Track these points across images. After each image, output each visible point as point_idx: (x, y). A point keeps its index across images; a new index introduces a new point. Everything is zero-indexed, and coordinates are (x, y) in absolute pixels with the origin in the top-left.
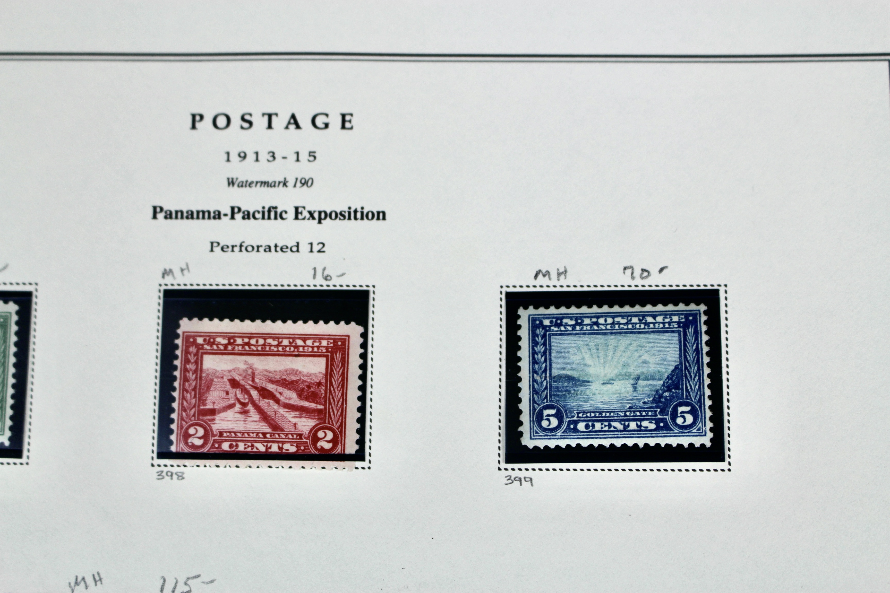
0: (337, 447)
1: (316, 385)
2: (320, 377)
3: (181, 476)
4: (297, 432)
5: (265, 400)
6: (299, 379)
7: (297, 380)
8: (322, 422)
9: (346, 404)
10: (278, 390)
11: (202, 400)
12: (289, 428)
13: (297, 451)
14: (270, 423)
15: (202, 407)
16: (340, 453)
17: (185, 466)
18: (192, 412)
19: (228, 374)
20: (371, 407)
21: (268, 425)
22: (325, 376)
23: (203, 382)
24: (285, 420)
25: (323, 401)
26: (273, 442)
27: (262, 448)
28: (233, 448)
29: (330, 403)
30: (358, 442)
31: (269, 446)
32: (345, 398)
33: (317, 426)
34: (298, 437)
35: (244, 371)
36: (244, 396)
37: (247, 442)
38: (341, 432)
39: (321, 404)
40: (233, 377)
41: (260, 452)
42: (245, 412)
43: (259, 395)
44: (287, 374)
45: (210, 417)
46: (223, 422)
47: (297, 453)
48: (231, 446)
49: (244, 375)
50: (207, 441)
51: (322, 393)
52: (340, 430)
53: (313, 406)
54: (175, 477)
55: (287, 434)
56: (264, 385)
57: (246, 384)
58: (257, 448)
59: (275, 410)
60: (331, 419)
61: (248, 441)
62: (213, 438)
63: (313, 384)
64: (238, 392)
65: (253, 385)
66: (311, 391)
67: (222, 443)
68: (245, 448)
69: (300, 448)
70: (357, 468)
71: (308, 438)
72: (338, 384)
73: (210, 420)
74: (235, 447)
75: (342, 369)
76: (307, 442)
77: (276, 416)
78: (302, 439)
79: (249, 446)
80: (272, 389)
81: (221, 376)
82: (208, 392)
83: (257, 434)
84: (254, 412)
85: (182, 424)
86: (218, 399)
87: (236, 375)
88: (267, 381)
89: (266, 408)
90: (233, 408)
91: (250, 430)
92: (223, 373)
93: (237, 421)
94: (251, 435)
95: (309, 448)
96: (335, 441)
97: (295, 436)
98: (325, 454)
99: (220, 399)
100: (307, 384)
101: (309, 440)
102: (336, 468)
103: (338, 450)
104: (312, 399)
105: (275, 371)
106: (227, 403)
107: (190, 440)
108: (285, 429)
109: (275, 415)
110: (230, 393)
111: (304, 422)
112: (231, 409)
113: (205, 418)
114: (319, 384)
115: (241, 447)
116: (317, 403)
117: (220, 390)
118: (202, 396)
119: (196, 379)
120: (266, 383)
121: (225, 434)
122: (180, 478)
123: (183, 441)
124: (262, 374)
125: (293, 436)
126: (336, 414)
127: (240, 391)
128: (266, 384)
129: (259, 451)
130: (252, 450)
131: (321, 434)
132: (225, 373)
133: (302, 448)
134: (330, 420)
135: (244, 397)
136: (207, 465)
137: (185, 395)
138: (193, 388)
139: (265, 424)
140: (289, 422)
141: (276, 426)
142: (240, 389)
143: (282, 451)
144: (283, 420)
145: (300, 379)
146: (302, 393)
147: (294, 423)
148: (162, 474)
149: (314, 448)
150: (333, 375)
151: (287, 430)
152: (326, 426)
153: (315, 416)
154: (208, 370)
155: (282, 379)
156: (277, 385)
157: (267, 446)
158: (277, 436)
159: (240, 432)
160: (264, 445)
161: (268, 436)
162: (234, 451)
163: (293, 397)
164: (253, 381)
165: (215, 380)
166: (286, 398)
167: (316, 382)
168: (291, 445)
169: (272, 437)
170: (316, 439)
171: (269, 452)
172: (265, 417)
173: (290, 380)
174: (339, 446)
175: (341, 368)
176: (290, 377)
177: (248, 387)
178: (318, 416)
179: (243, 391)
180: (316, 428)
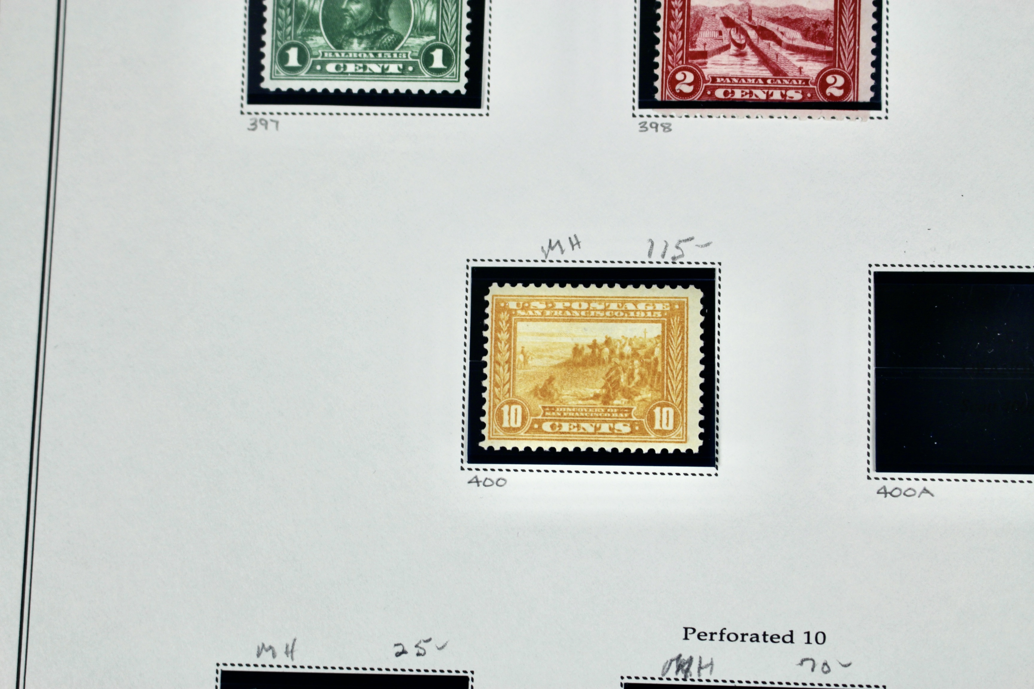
0: (849, 94)
1: (823, 24)
2: (828, 15)
3: (667, 128)
4: (802, 77)
5: (764, 41)
6: (803, 17)
7: (802, 18)
8: (832, 66)
9: (859, 45)
10: (779, 29)
11: (691, 42)
12: (793, 73)
13: (803, 98)
14: (771, 67)
15: (690, 50)
16: (853, 100)
17: (672, 116)
18: (680, 55)
19: (721, 12)
20: (887, 49)
21: (768, 69)
22: (833, 14)
23: (692, 21)
24: (788, 64)
25: (832, 42)
26: (775, 88)
27: (761, 95)
28: (728, 95)
29: (840, 44)
30: (872, 88)
31: (770, 92)
32: (857, 38)
33: (825, 71)
34: (804, 83)
35: (739, 8)
36: (740, 36)
37: (744, 89)
38: (853, 77)
39: (830, 46)
40: (727, 15)
41: (760, 99)
42: (741, 54)
43: (757, 35)
44: (790, 11)
45: (700, 61)
46: (716, 66)
47: (803, 101)
48: (726, 93)
49: (739, 12)
50: (698, 87)
51: (831, 34)
52: (852, 74)
53: (821, 47)
54: (660, 129)
55: (791, 80)
56: (762, 24)
57: (741, 22)
58: (756, 96)
59: (777, 53)
60: (842, 62)
61: (746, 88)
62: (705, 85)
63: (821, 22)
64: (732, 32)
65: (750, 23)
66: (818, 31)
67: (715, 90)
68: (742, 96)
69: (807, 95)
70: (872, 118)
71: (815, 84)
72: (849, 23)
73: (700, 64)
74: (730, 95)
75: (853, 6)
76: (814, 88)
77: (778, 59)
78: (808, 85)
79: (746, 94)
80: (773, 28)
81: (712, 14)
82: (698, 32)
83: (757, 79)
84: (752, 55)
85: (668, 68)
86: (709, 40)
87: (731, 12)
88: (766, 20)
89: (766, 51)
90: (728, 51)
91: (747, 76)
92: (715, 10)
93: (732, 65)
94: (749, 80)
95: (816, 95)
96: (846, 88)
97: (800, 82)
98: (836, 101)
99: (711, 40)
100: (814, 22)
101: (817, 86)
102: (848, 118)
103: (851, 98)
104: (819, 39)
105: (775, 8)
106: (720, 45)
107: (678, 87)
108: (788, 74)
109: (777, 57)
110: (723, 33)
111: (811, 66)
112: (724, 51)
113: (695, 61)
114: (827, 23)
115: (738, 94)
116: (825, 44)
117: (711, 30)
118: (691, 37)
119: (683, 17)
120: (765, 21)
121: (718, 80)
122: (667, 130)
123: (669, 88)
124: (760, 11)
125: (798, 82)
126: (847, 57)
127: (735, 31)
128: (765, 23)
129: (758, 98)
130: (750, 98)
131: (830, 79)
132: (717, 10)
133: (809, 95)
134: (841, 64)
135: (740, 38)
136: (698, 115)
137: (671, 36)
138: (679, 28)
139: (765, 68)
140: (793, 66)
141: (778, 70)
142: (735, 29)
143: (785, 98)
144: (786, 63)
145: (805, 17)
146: (807, 33)
147: (799, 66)
148: (646, 126)
149: (822, 95)
150: (843, 12)
151: (791, 75)
152: (836, 70)
153: (823, 59)
154: (697, 7)
155: (784, 18)
156: (778, 24)
157: (768, 93)
158: (779, 82)
159: (736, 78)
160: (764, 92)
161: (769, 81)
162: (729, 98)
163: (797, 37)
164: (750, 19)
165: (706, 18)
166: (789, 39)
167: (823, 21)
168: (796, 92)
169: (774, 83)
170: (824, 86)
171: (770, 100)
172: (764, 60)
173: (793, 18)
174: (852, 93)
175: (852, 4)
176: (793, 15)
177: (744, 26)
178: (826, 58)
179: (739, 31)
180: (825, 72)
